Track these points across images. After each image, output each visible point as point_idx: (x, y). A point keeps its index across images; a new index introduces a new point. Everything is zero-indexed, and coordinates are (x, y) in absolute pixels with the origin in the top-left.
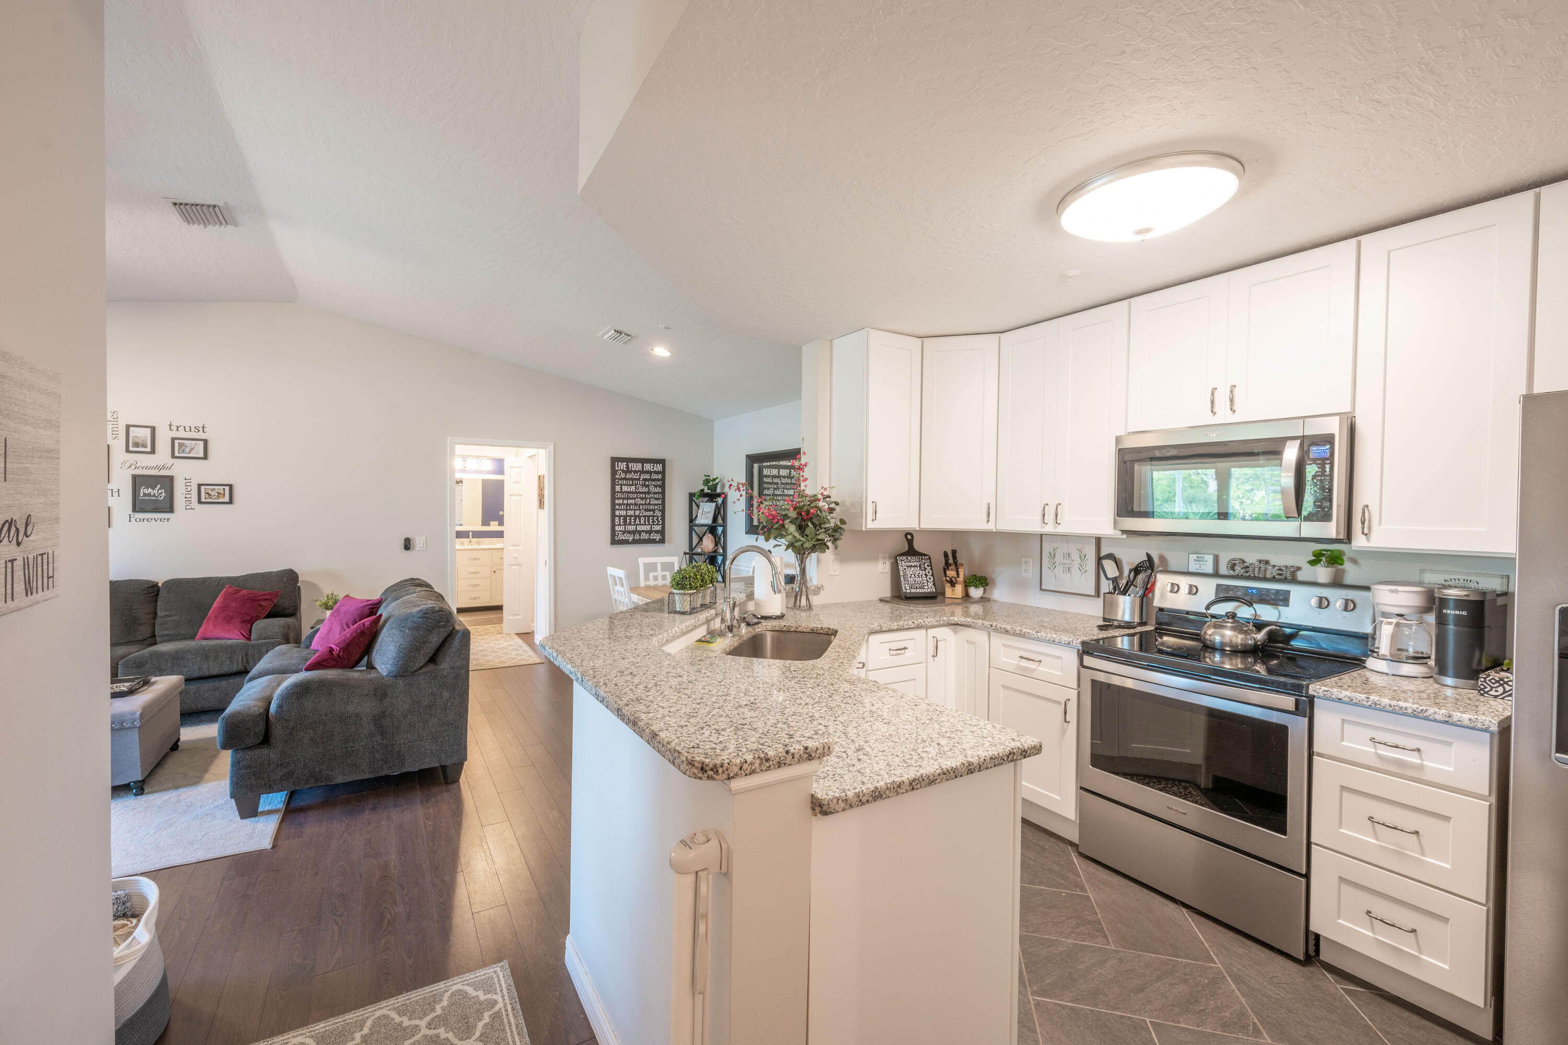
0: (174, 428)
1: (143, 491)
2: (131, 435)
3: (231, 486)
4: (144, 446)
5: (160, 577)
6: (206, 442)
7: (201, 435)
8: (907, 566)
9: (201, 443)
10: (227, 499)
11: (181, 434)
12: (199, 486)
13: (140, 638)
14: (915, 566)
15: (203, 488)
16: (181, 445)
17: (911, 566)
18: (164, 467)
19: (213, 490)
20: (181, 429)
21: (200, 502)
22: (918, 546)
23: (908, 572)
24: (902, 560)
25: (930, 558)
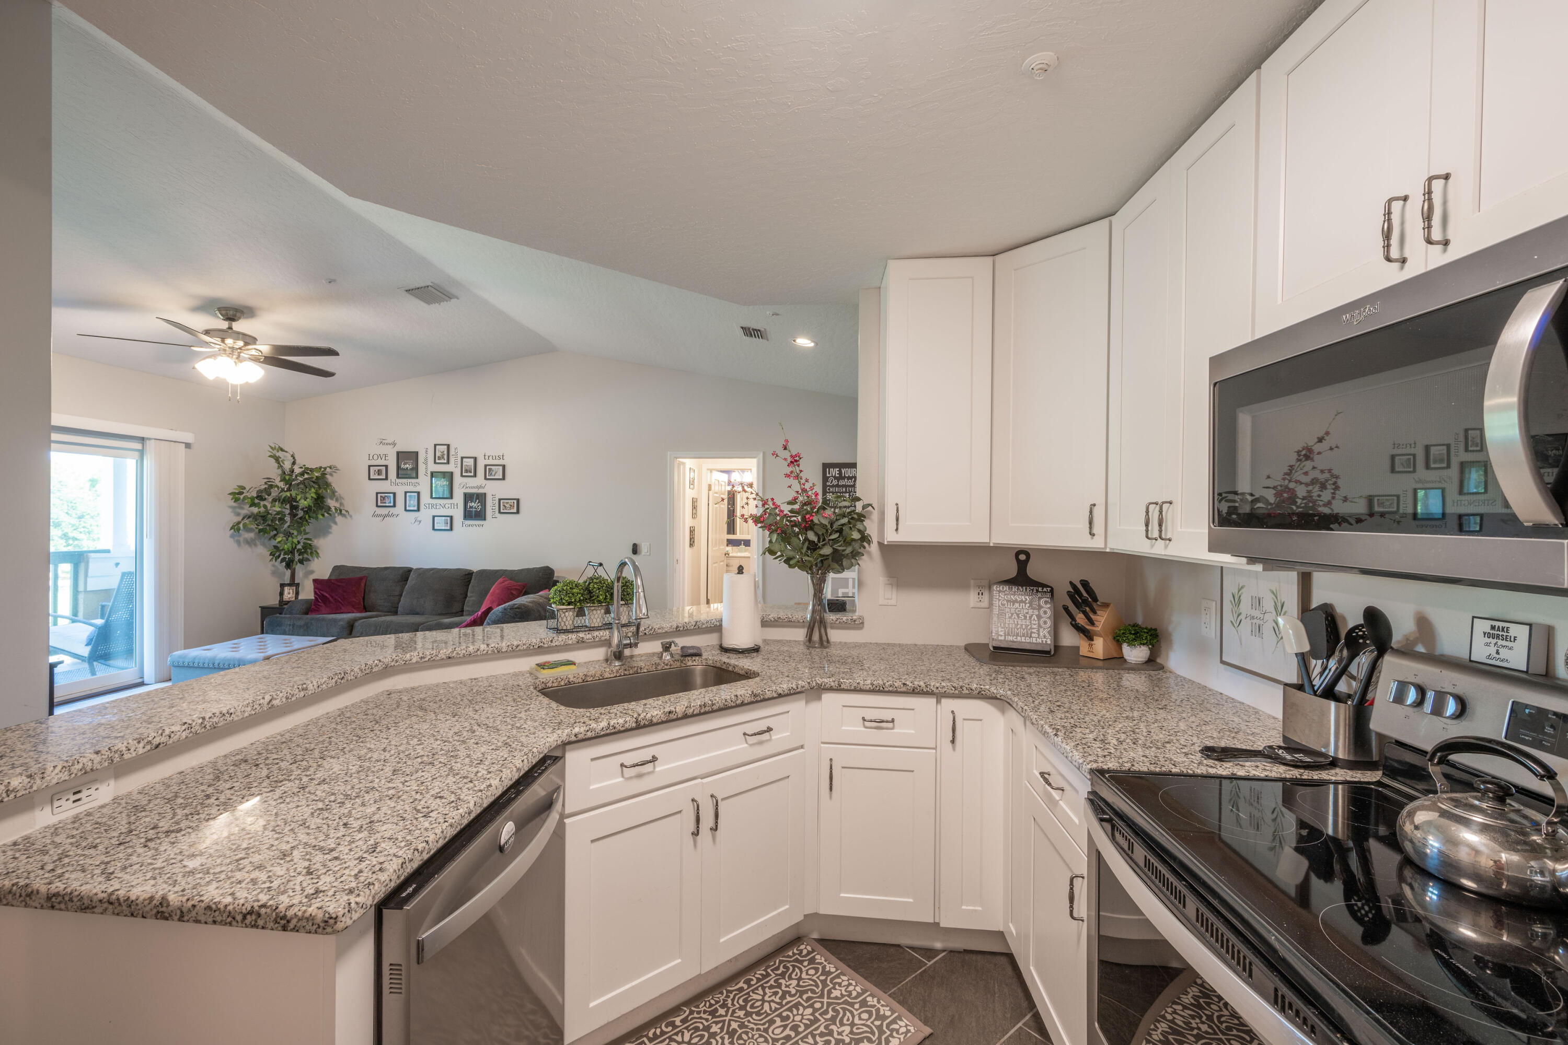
0: (487, 457)
1: (470, 504)
2: (464, 464)
3: (518, 500)
4: (471, 472)
5: (475, 567)
6: (504, 467)
7: (501, 462)
8: (1008, 601)
9: (501, 468)
10: (515, 510)
11: (491, 462)
12: (500, 500)
13: (454, 611)
14: (1022, 601)
15: (502, 501)
16: (490, 470)
17: (1016, 601)
18: (481, 487)
19: (507, 503)
20: (491, 458)
21: (500, 512)
22: (1033, 571)
23: (1007, 610)
24: (1000, 591)
25: (1052, 591)
